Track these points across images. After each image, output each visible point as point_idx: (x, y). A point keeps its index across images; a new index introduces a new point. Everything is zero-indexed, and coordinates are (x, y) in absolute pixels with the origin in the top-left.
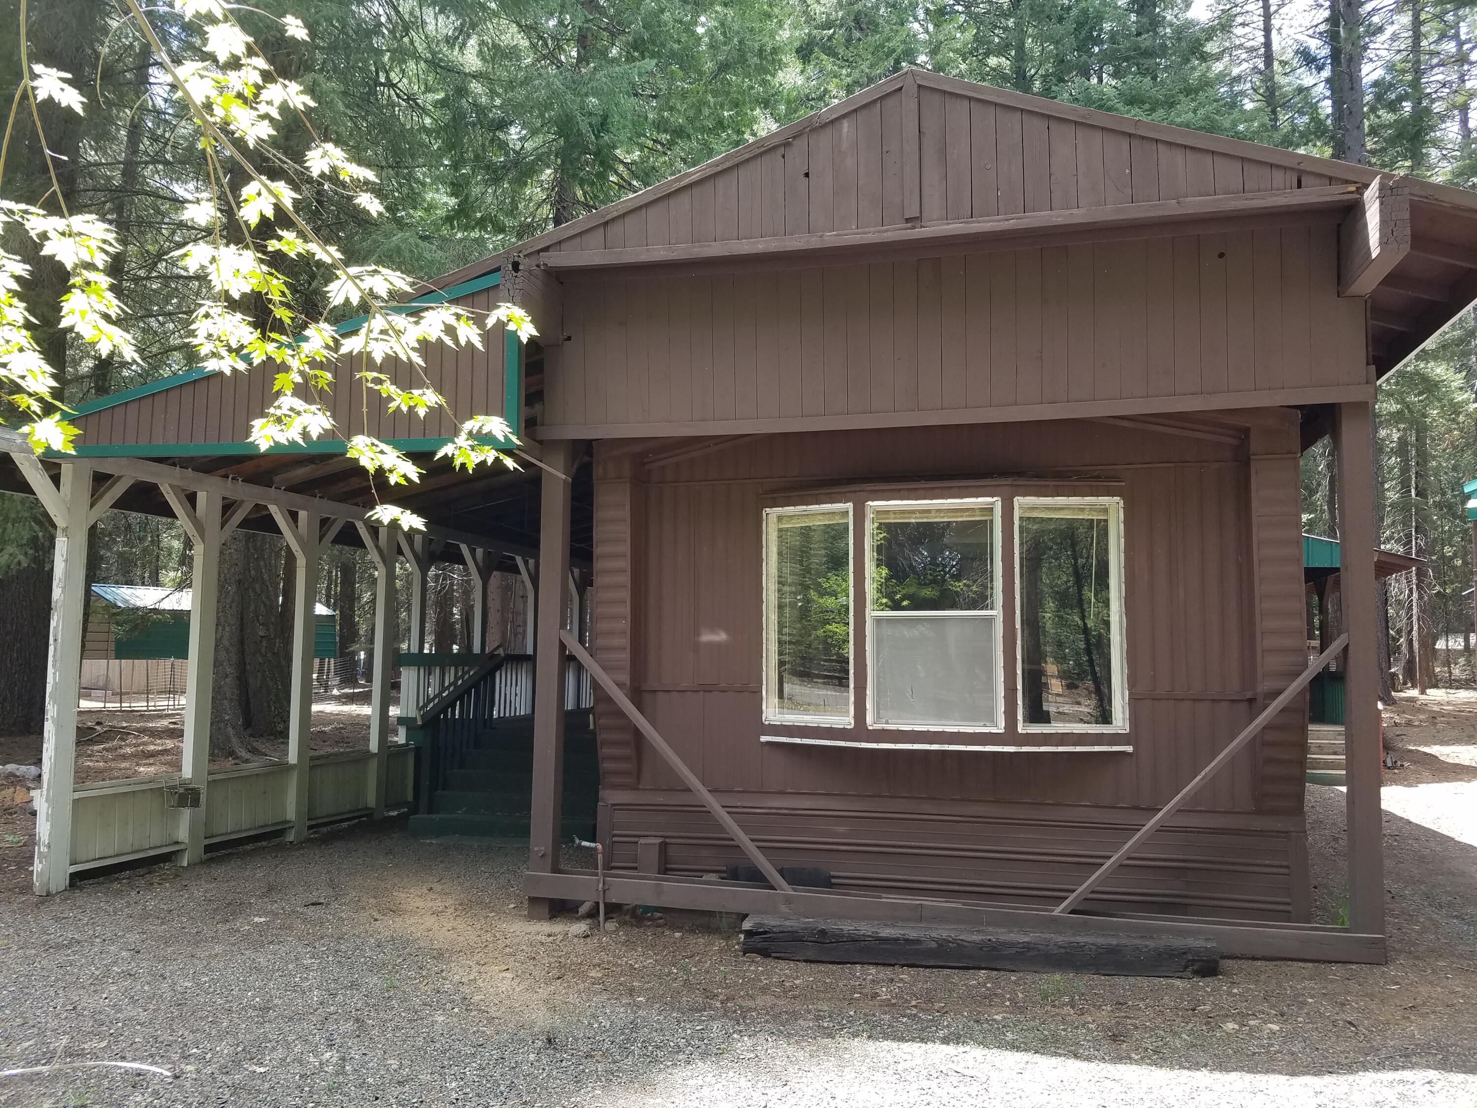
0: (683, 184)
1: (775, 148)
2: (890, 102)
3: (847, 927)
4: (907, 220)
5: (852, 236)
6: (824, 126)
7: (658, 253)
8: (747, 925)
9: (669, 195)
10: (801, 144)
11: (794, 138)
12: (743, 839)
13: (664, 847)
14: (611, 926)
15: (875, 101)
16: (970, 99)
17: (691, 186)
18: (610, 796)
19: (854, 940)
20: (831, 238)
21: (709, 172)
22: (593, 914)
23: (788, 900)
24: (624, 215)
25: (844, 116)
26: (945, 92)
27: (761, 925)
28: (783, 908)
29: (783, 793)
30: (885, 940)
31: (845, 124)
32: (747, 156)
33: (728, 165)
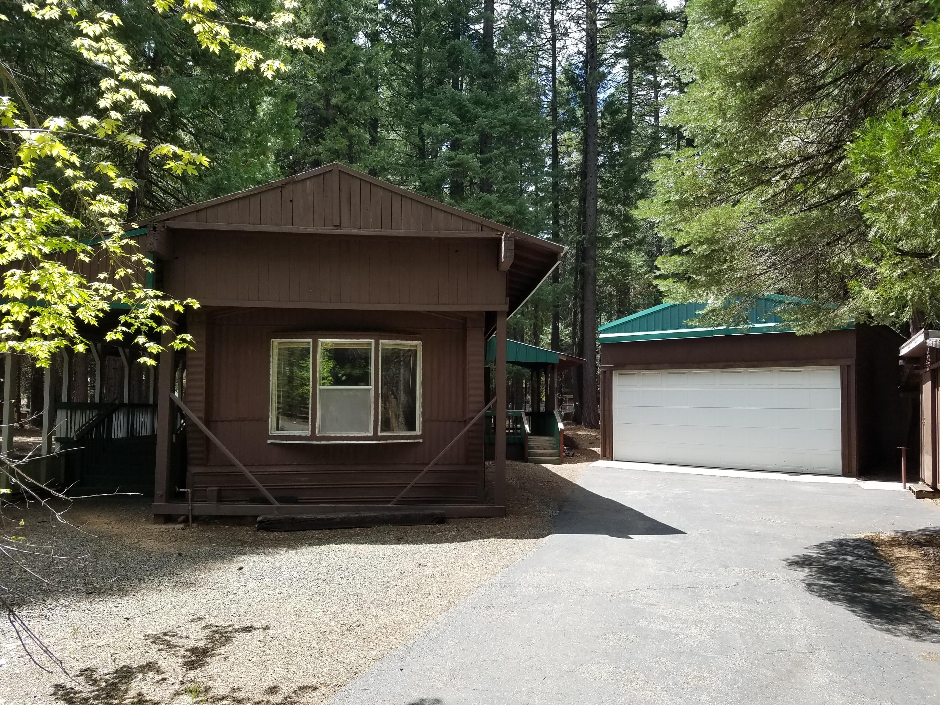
0: (235, 197)
1: (277, 188)
2: (327, 176)
3: (304, 516)
4: (335, 226)
5: (311, 230)
6: (299, 181)
7: (223, 226)
8: (259, 519)
9: (228, 202)
10: (289, 187)
11: (286, 184)
12: (259, 485)
13: (219, 491)
14: (194, 525)
15: (320, 174)
16: (360, 179)
17: (238, 199)
18: (193, 470)
19: (306, 520)
20: (302, 229)
21: (247, 194)
22: (185, 521)
23: (278, 509)
24: (206, 208)
25: (308, 178)
26: (350, 175)
27: (265, 518)
28: (276, 512)
29: (277, 465)
30: (319, 520)
31: (308, 182)
32: (264, 189)
33: (256, 192)
